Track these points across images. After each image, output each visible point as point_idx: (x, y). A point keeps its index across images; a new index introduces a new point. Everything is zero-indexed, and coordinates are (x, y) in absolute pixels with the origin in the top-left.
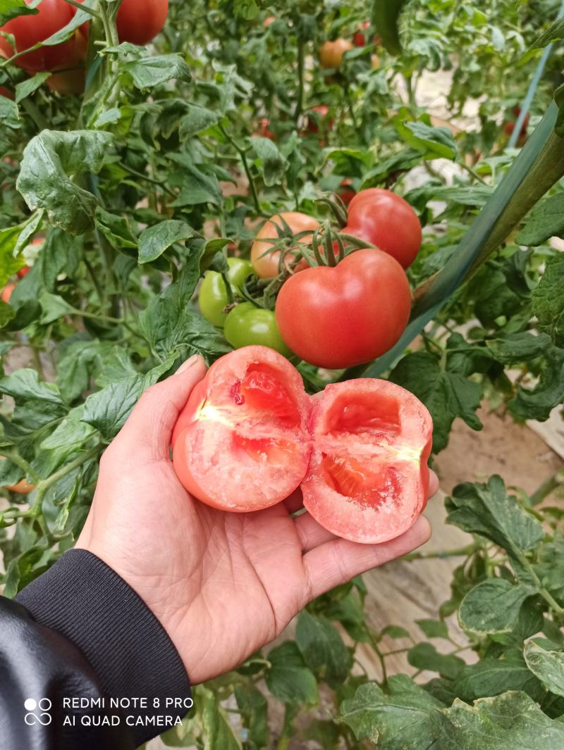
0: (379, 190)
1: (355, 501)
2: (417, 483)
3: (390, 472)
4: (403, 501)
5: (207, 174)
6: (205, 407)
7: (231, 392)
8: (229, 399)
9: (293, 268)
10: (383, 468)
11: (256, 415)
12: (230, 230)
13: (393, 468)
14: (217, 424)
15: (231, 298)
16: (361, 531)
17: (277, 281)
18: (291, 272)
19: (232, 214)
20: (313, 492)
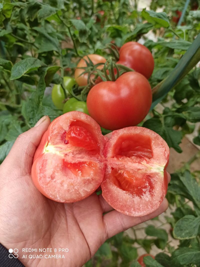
0: (133, 43)
1: (129, 193)
2: (163, 184)
3: (148, 178)
4: (155, 194)
5: (53, 37)
6: (48, 146)
7: (62, 137)
8: (61, 141)
9: (94, 81)
10: (144, 176)
11: (76, 149)
12: (64, 64)
13: (149, 176)
14: (55, 155)
15: (66, 96)
16: (132, 209)
17: (87, 88)
18: (94, 83)
19: (66, 56)
20: (107, 188)
